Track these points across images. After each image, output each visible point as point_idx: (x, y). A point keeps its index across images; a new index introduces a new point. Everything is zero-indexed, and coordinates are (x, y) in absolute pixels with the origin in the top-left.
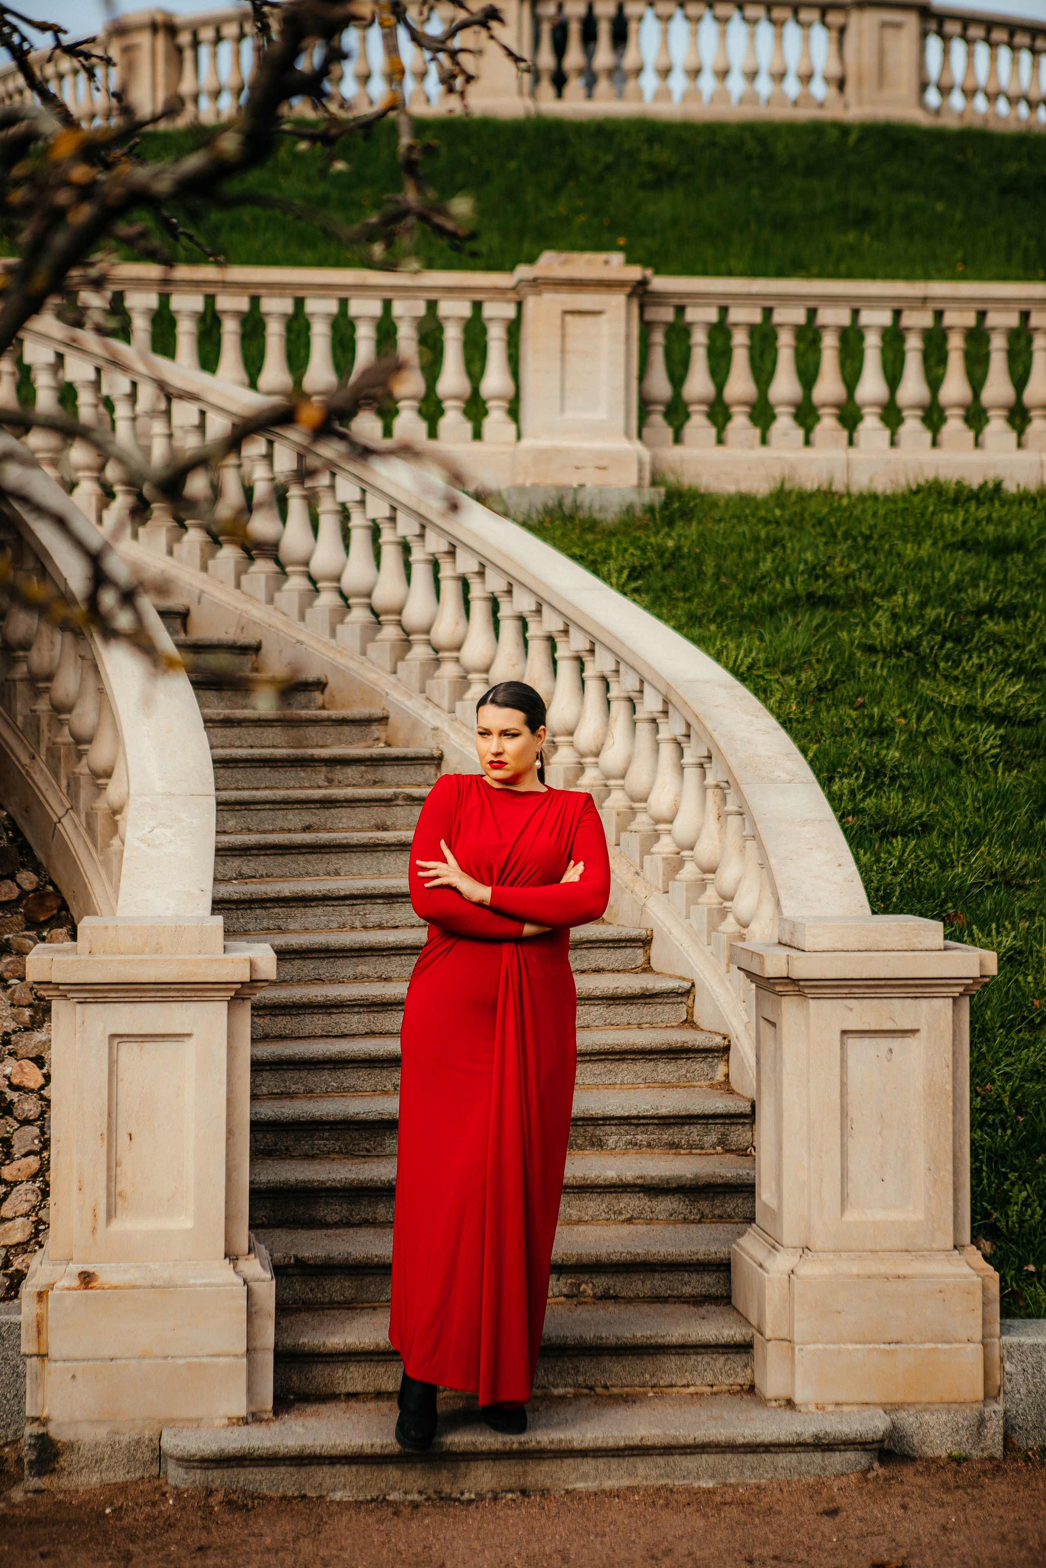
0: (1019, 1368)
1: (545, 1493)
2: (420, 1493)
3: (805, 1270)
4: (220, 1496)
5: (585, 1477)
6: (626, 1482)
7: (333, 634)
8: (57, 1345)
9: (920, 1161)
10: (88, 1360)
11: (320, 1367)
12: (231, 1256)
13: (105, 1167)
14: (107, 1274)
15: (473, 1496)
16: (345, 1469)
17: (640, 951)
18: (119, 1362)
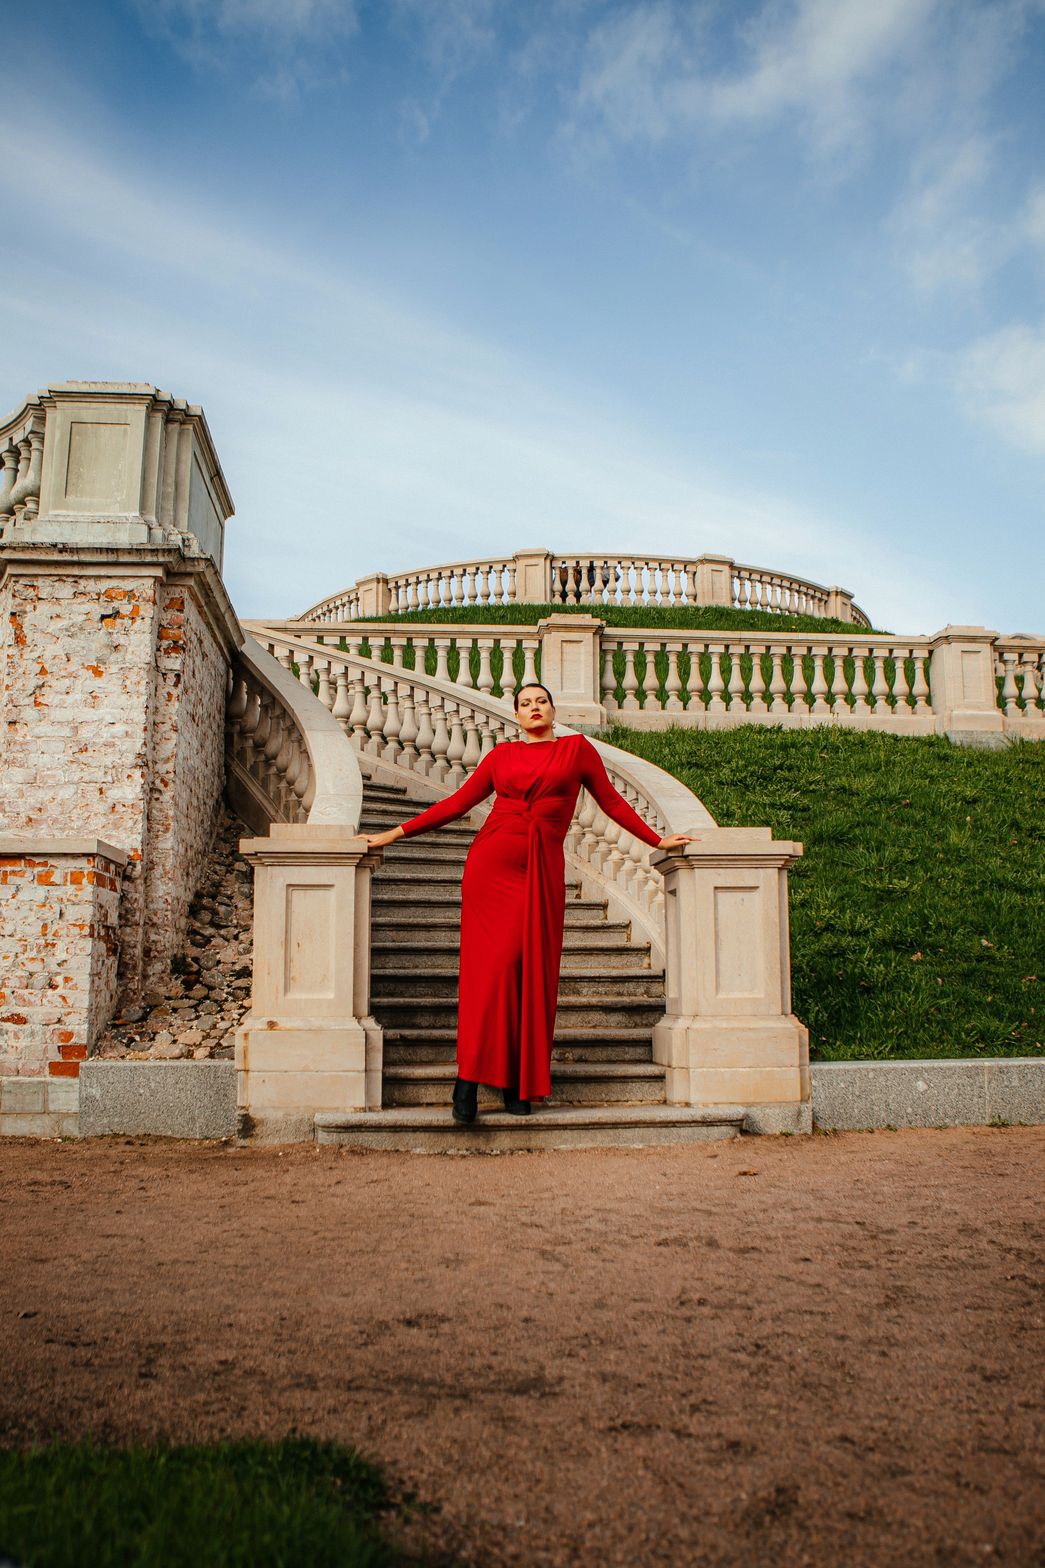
0: (821, 1083)
1: (541, 1150)
2: (467, 1150)
3: (697, 1025)
4: (347, 1148)
5: (565, 1142)
6: (590, 1145)
7: (443, 781)
8: (254, 1062)
9: (761, 963)
10: (272, 1071)
11: (410, 1086)
12: (357, 1016)
13: (284, 962)
14: (282, 1022)
15: (499, 1152)
17: (601, 912)
18: (290, 1073)
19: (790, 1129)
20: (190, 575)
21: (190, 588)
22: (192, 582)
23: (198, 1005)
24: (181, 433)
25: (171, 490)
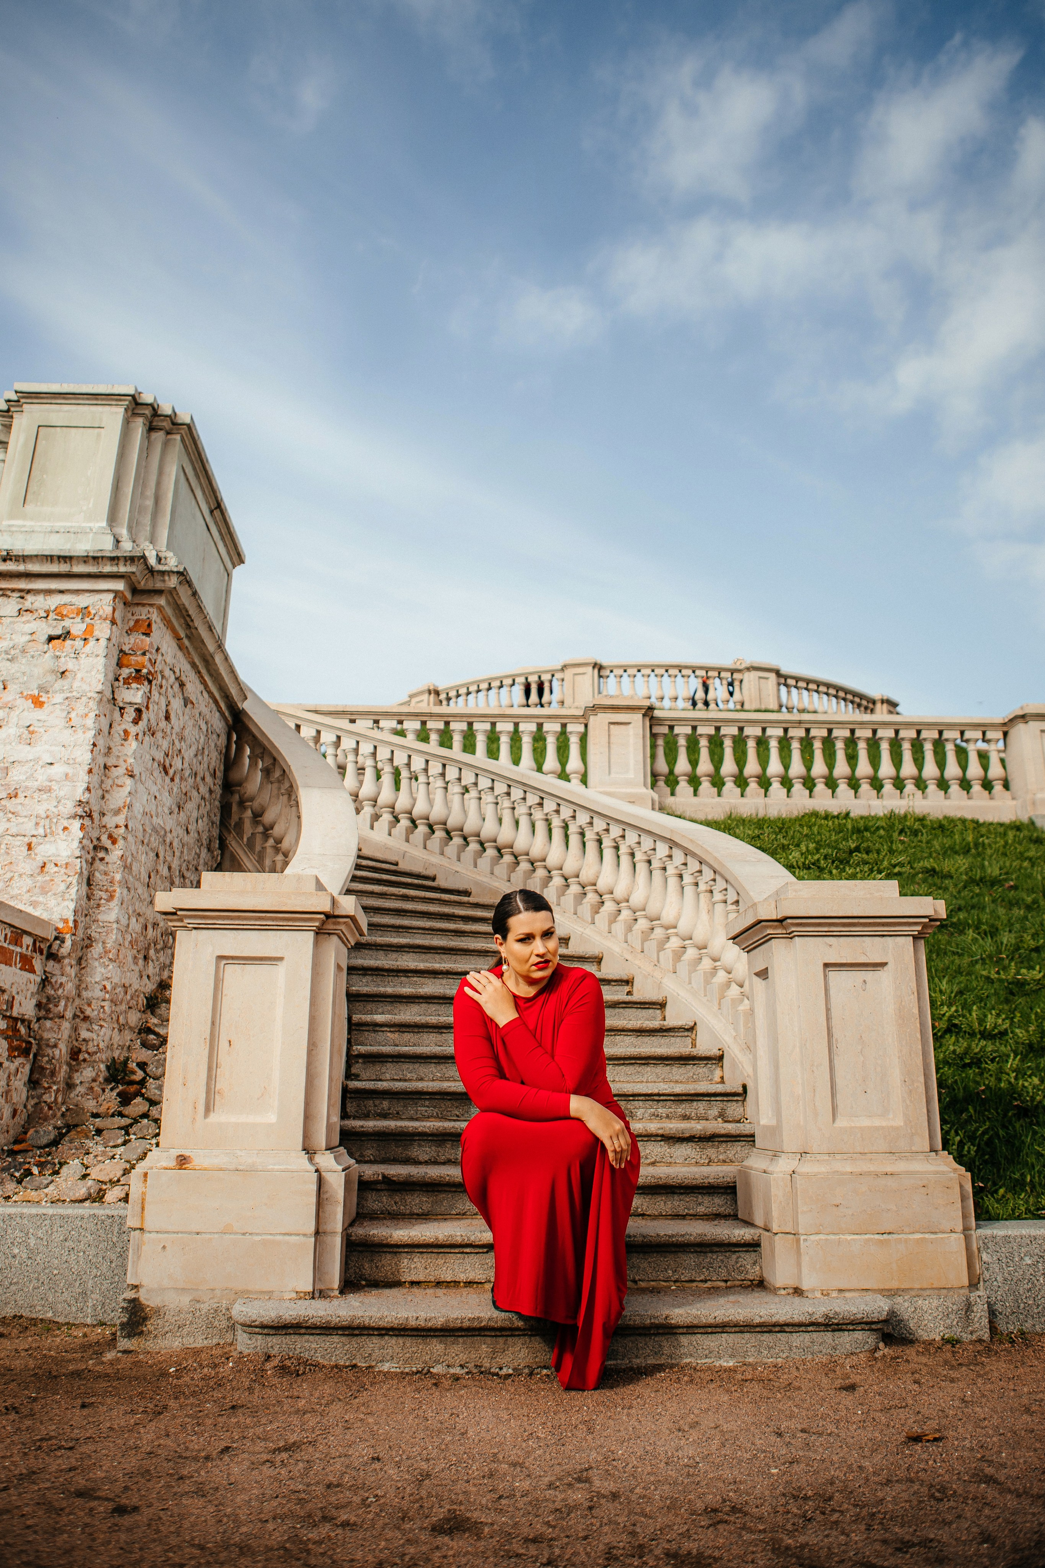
0: (995, 1258)
2: (462, 1366)
3: (806, 1168)
4: (276, 1361)
8: (152, 1218)
9: (897, 1077)
10: (177, 1233)
11: (389, 1256)
12: (309, 1151)
13: (206, 1067)
14: (199, 1158)
15: (511, 1371)
16: (393, 1341)
17: (658, 1012)
18: (204, 1236)
19: (957, 1332)
20: (159, 592)
21: (160, 609)
22: (162, 601)
23: (131, 1125)
24: (166, 444)
25: (150, 503)
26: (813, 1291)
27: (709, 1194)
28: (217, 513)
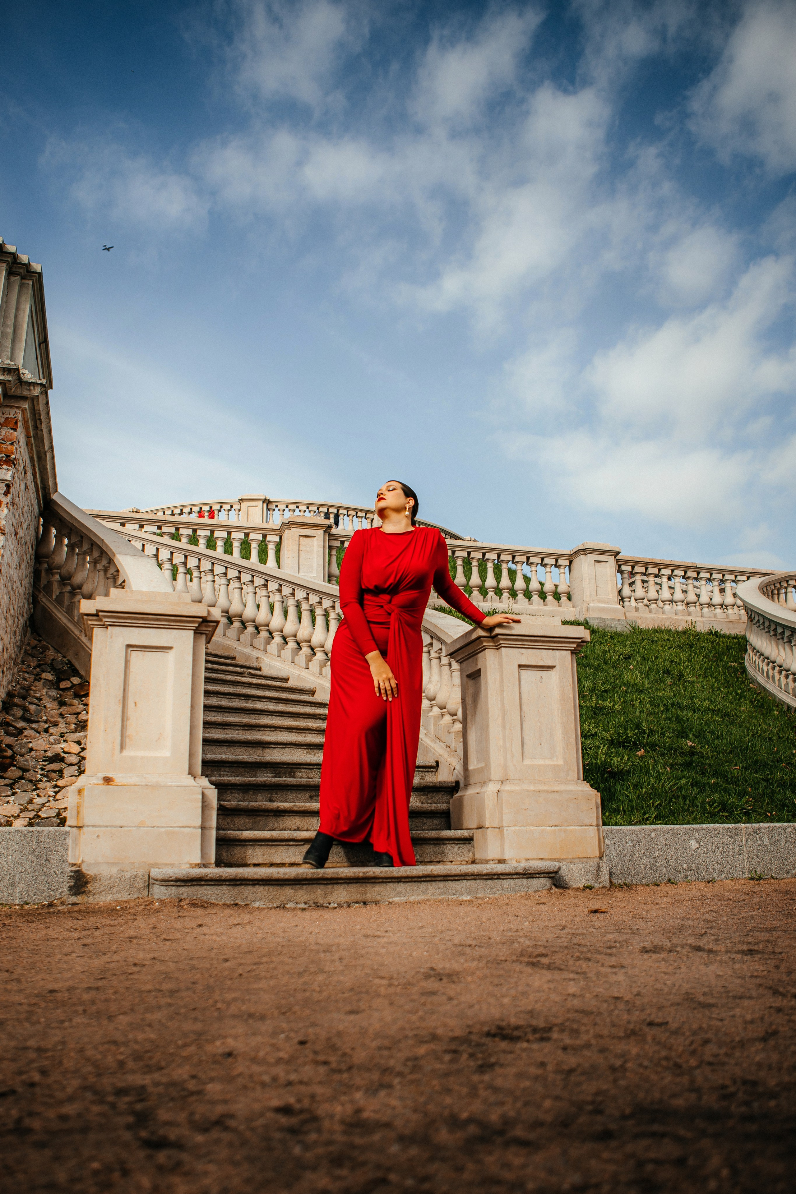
0: (612, 842)
1: (377, 903)
2: (305, 903)
3: (506, 788)
4: (187, 902)
5: (399, 894)
6: (422, 897)
8: (89, 817)
9: (559, 734)
10: (107, 827)
12: (191, 774)
13: (120, 719)
14: (118, 778)
15: (336, 905)
16: (261, 888)
18: (125, 828)
19: (592, 883)
20: (24, 398)
21: (24, 411)
22: (26, 406)
24: (21, 286)
26: (511, 860)
27: (430, 817)
28: (43, 346)
